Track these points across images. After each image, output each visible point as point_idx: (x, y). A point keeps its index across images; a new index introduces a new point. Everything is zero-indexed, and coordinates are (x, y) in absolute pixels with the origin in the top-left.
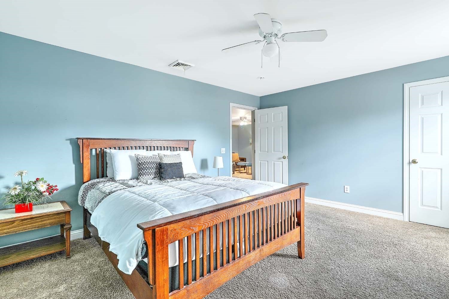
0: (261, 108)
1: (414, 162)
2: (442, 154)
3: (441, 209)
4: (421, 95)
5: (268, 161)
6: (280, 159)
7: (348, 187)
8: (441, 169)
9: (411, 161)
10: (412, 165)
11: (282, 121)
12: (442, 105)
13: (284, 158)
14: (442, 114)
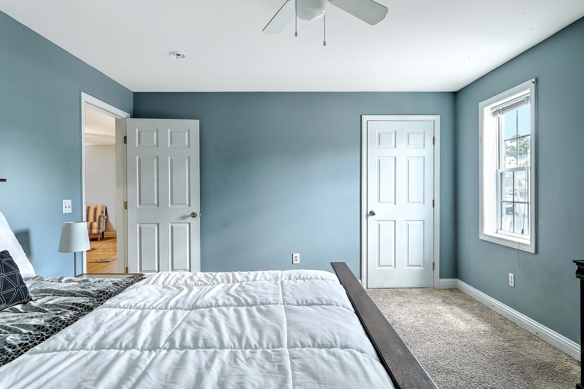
0: (135, 115)
1: (372, 214)
2: (395, 204)
3: (395, 267)
4: (378, 133)
5: (158, 224)
6: (184, 217)
7: (298, 255)
8: (395, 221)
9: (368, 213)
10: (370, 218)
11: (189, 146)
12: (395, 147)
13: (194, 215)
14: (395, 158)
